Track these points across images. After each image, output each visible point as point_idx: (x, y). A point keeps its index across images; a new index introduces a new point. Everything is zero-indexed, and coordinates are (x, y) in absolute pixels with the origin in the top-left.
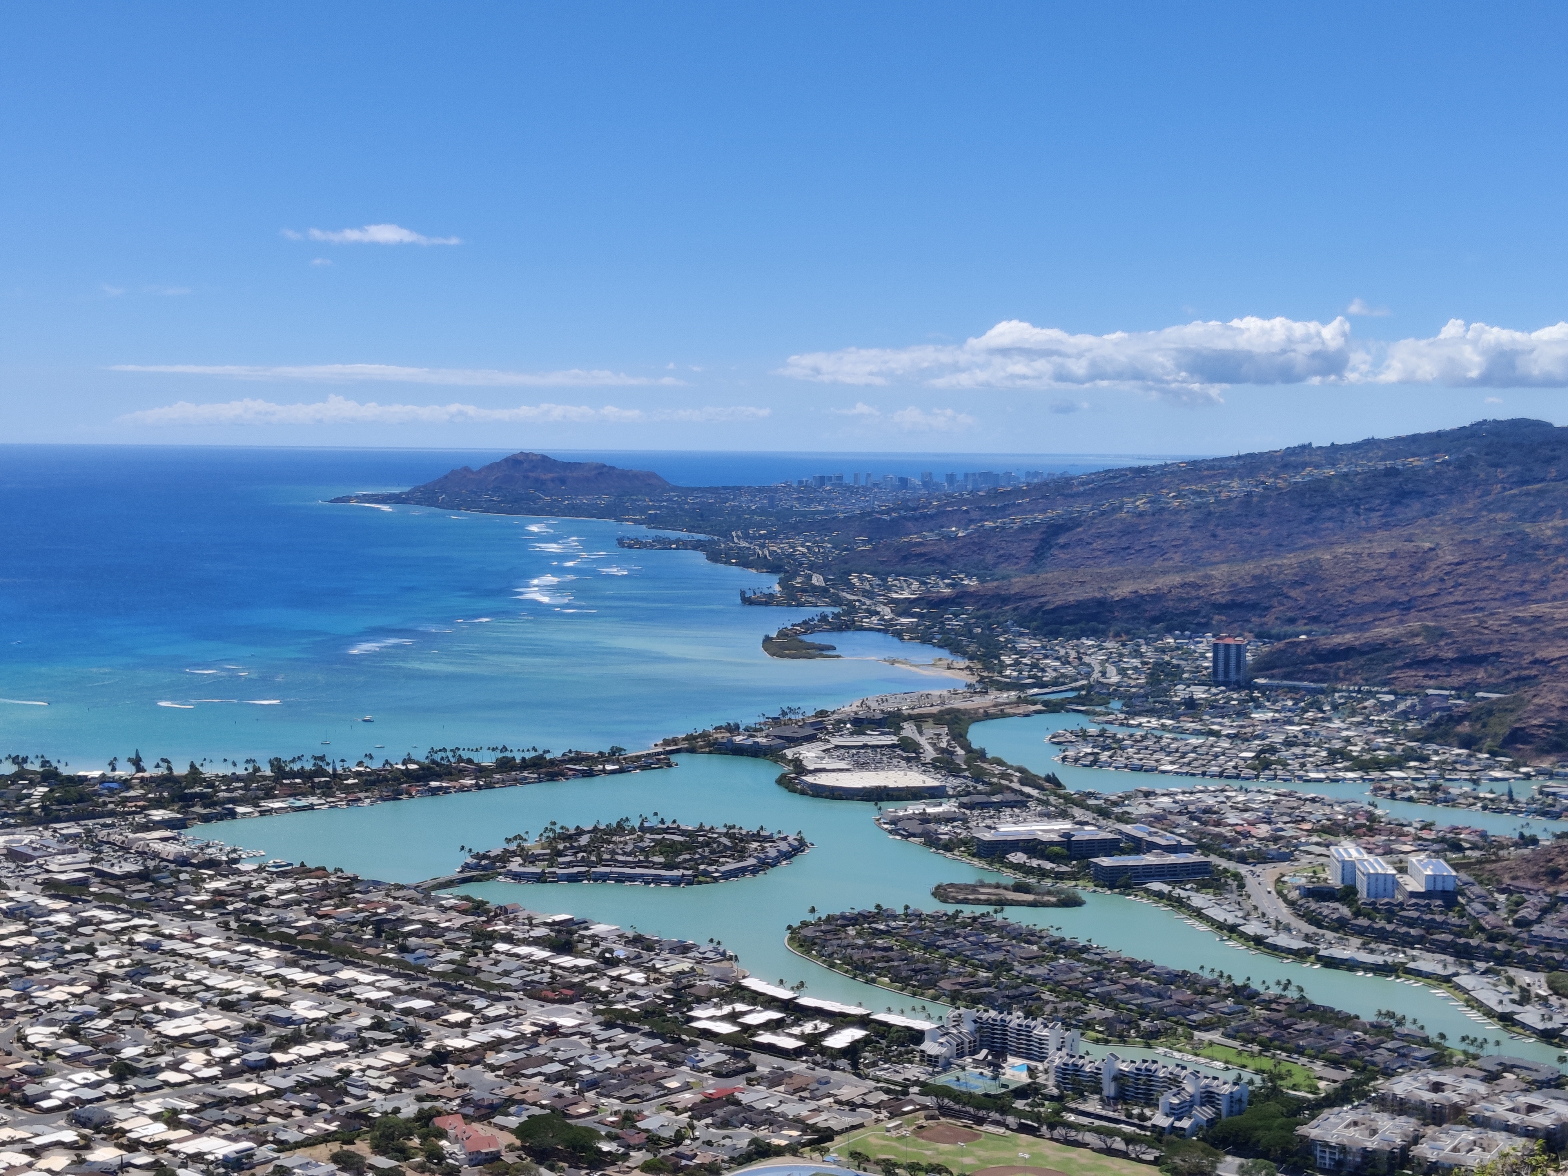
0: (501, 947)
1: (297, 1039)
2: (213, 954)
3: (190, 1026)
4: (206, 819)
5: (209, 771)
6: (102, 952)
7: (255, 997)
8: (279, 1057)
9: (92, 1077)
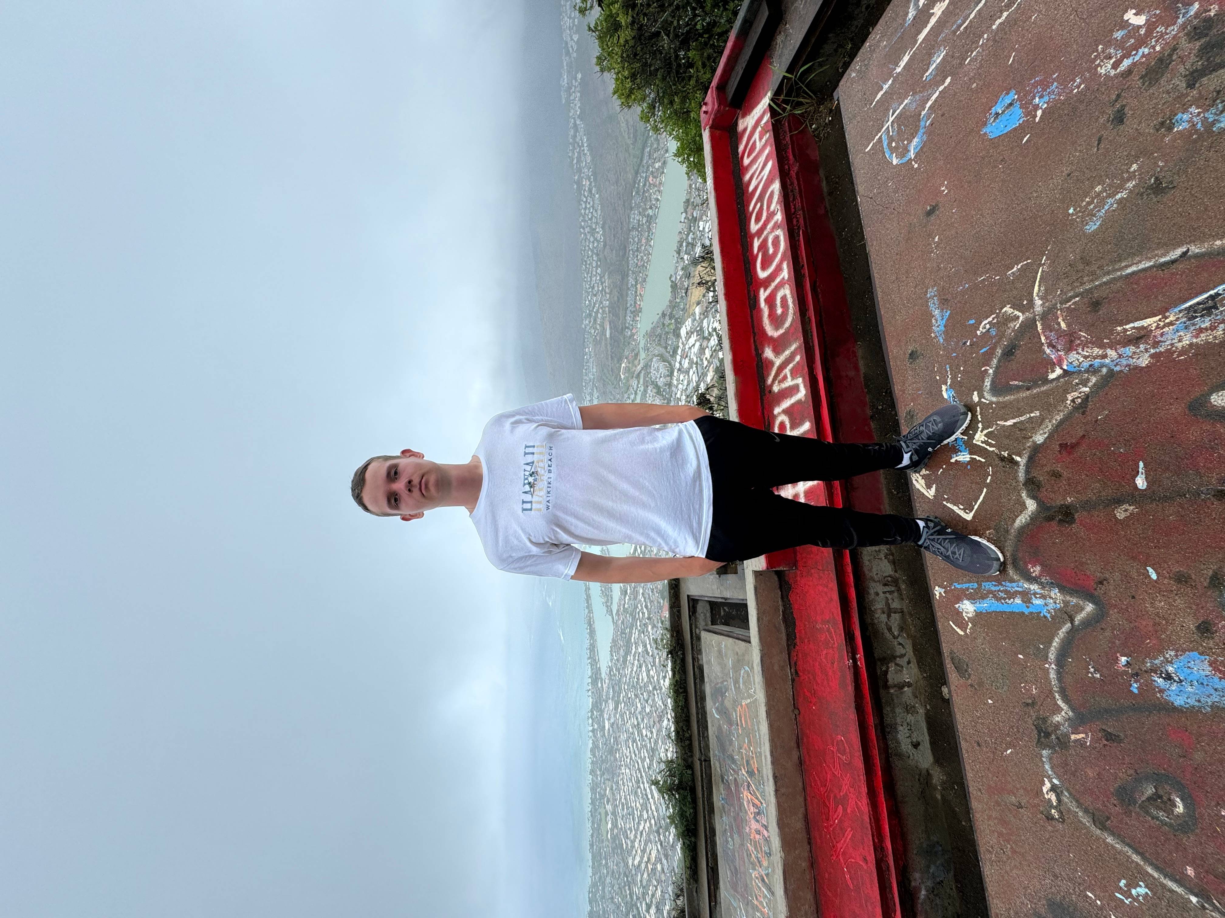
0: (626, 606)
1: (647, 650)
2: (630, 670)
3: (645, 674)
4: (600, 674)
5: (590, 674)
6: (629, 696)
7: (638, 660)
8: (651, 654)
9: (656, 696)
